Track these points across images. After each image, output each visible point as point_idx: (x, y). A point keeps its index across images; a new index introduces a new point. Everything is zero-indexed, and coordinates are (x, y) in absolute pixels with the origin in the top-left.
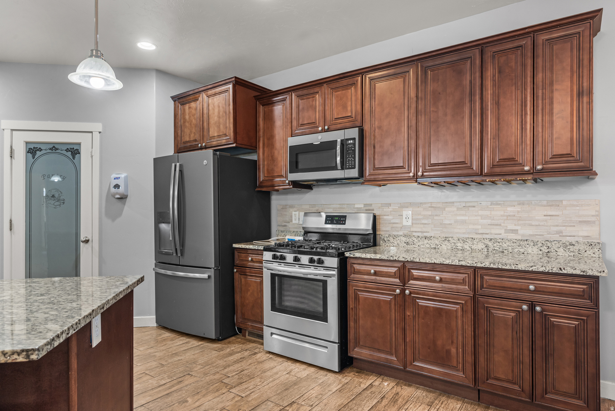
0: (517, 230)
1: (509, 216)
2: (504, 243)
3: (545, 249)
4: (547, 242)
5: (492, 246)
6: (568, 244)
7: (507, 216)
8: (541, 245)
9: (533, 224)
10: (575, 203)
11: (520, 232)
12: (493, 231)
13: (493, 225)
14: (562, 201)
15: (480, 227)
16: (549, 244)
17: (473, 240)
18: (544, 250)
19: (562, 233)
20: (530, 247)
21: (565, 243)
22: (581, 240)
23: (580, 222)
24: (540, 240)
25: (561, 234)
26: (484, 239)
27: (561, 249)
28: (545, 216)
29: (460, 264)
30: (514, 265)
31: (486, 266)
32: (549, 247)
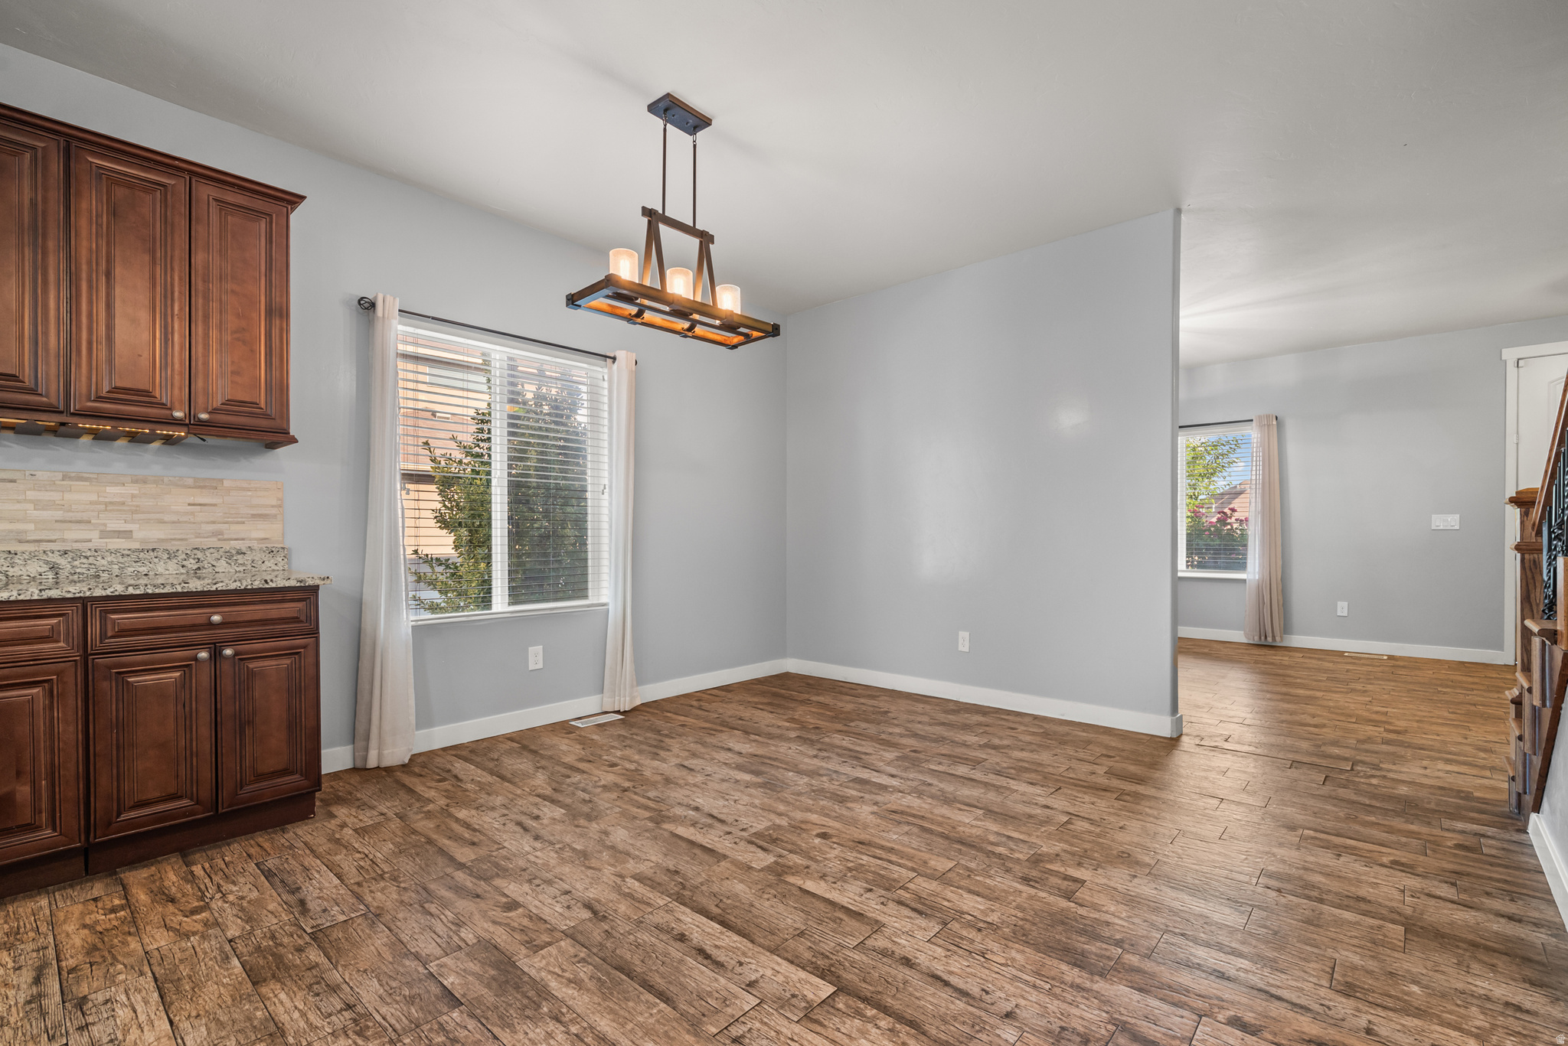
0: (131, 531)
1: (111, 503)
2: (99, 558)
3: (191, 564)
4: (196, 551)
5: (68, 566)
6: (234, 552)
7: (106, 504)
8: (184, 556)
9: (166, 519)
10: (245, 485)
11: (135, 535)
12: (69, 535)
13: (70, 522)
14: (221, 481)
15: (31, 526)
16: (200, 555)
17: (11, 556)
18: (190, 566)
19: (222, 535)
20: (162, 563)
21: (228, 552)
22: (255, 545)
23: (253, 516)
24: (182, 548)
25: (220, 537)
26: (44, 552)
27: (223, 562)
28: (189, 505)
29: (45, 597)
30: (180, 584)
31: (117, 593)
32: (199, 559)
